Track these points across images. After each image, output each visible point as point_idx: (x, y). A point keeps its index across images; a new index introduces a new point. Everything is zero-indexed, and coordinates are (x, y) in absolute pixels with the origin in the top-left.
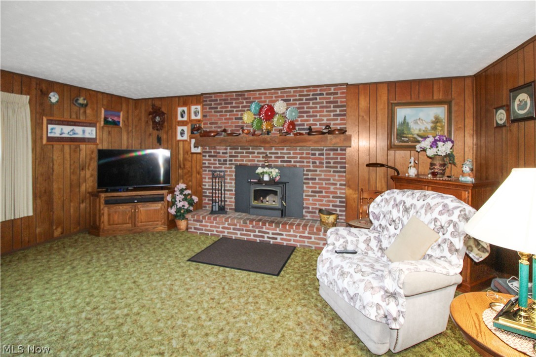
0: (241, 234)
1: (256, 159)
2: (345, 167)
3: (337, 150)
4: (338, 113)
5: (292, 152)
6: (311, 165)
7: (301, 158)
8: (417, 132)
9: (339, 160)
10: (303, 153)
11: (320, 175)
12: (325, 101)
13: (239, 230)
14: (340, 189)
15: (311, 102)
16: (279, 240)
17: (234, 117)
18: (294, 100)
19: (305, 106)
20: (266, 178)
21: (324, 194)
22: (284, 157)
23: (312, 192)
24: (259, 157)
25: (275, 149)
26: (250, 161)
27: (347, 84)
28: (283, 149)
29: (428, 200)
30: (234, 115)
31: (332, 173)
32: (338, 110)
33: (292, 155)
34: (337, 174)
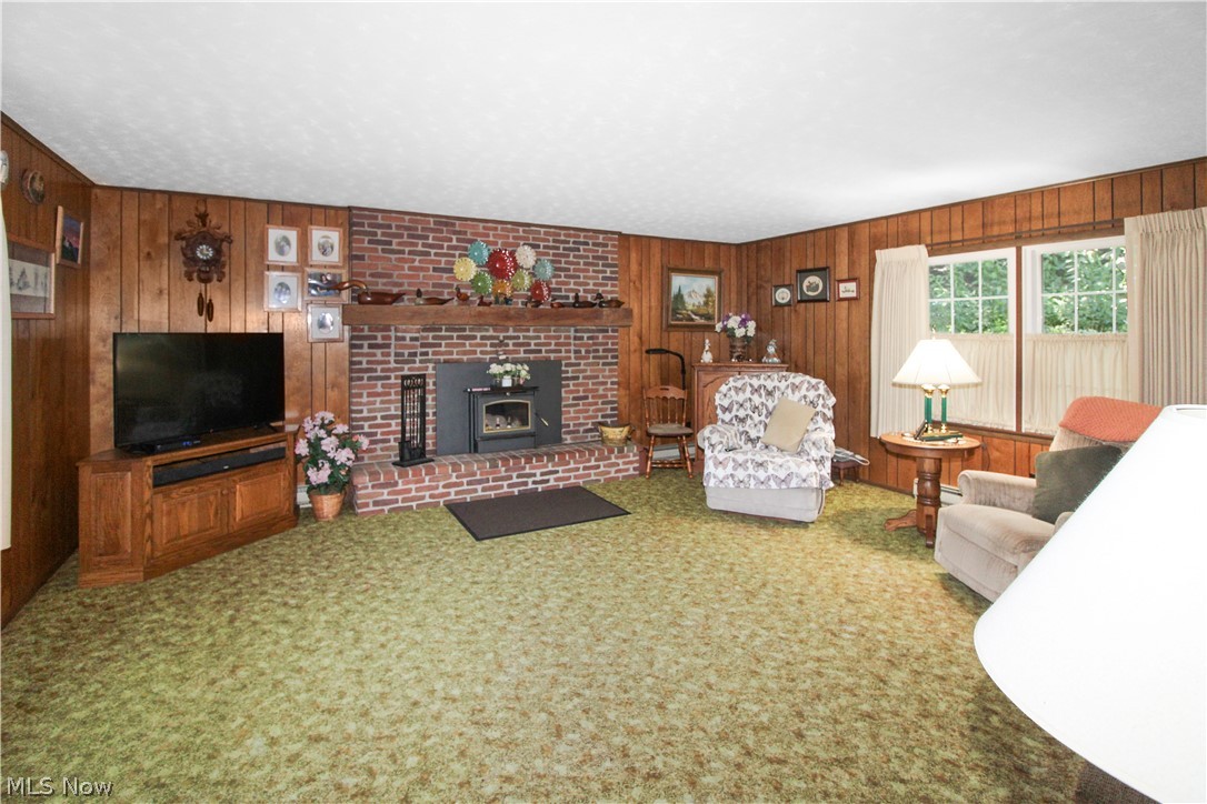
0: (484, 490)
1: (479, 350)
2: (616, 357)
3: (607, 331)
4: (608, 274)
5: (542, 335)
6: (572, 355)
7: (556, 344)
8: (690, 307)
9: (610, 346)
10: (559, 337)
11: (585, 371)
12: (590, 255)
13: (479, 482)
14: (612, 390)
15: (572, 254)
16: (552, 483)
17: (431, 267)
18: (545, 247)
19: (563, 260)
20: (507, 382)
21: (590, 400)
22: (529, 345)
23: (574, 399)
24: (486, 345)
25: (515, 331)
26: (465, 353)
27: (620, 234)
28: (528, 331)
29: (791, 380)
30: (432, 262)
31: (600, 366)
32: (608, 270)
33: (545, 341)
34: (607, 368)
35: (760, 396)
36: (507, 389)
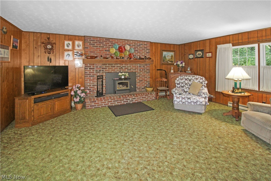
0: (117, 103)
1: (116, 69)
2: (150, 71)
3: (147, 65)
4: (147, 52)
6: (139, 71)
7: (135, 68)
9: (148, 69)
10: (136, 66)
11: (142, 74)
12: (143, 47)
13: (116, 101)
14: (148, 79)
15: (139, 47)
16: (134, 101)
17: (104, 50)
18: (132, 45)
19: (136, 48)
20: (123, 77)
21: (143, 81)
22: (128, 68)
23: (139, 81)
24: (118, 68)
25: (125, 65)
26: (113, 70)
27: (150, 42)
28: (128, 65)
29: (195, 77)
30: (105, 49)
31: (146, 73)
32: (148, 51)
33: (131, 67)
34: (147, 74)
35: (187, 81)
36: (123, 79)
